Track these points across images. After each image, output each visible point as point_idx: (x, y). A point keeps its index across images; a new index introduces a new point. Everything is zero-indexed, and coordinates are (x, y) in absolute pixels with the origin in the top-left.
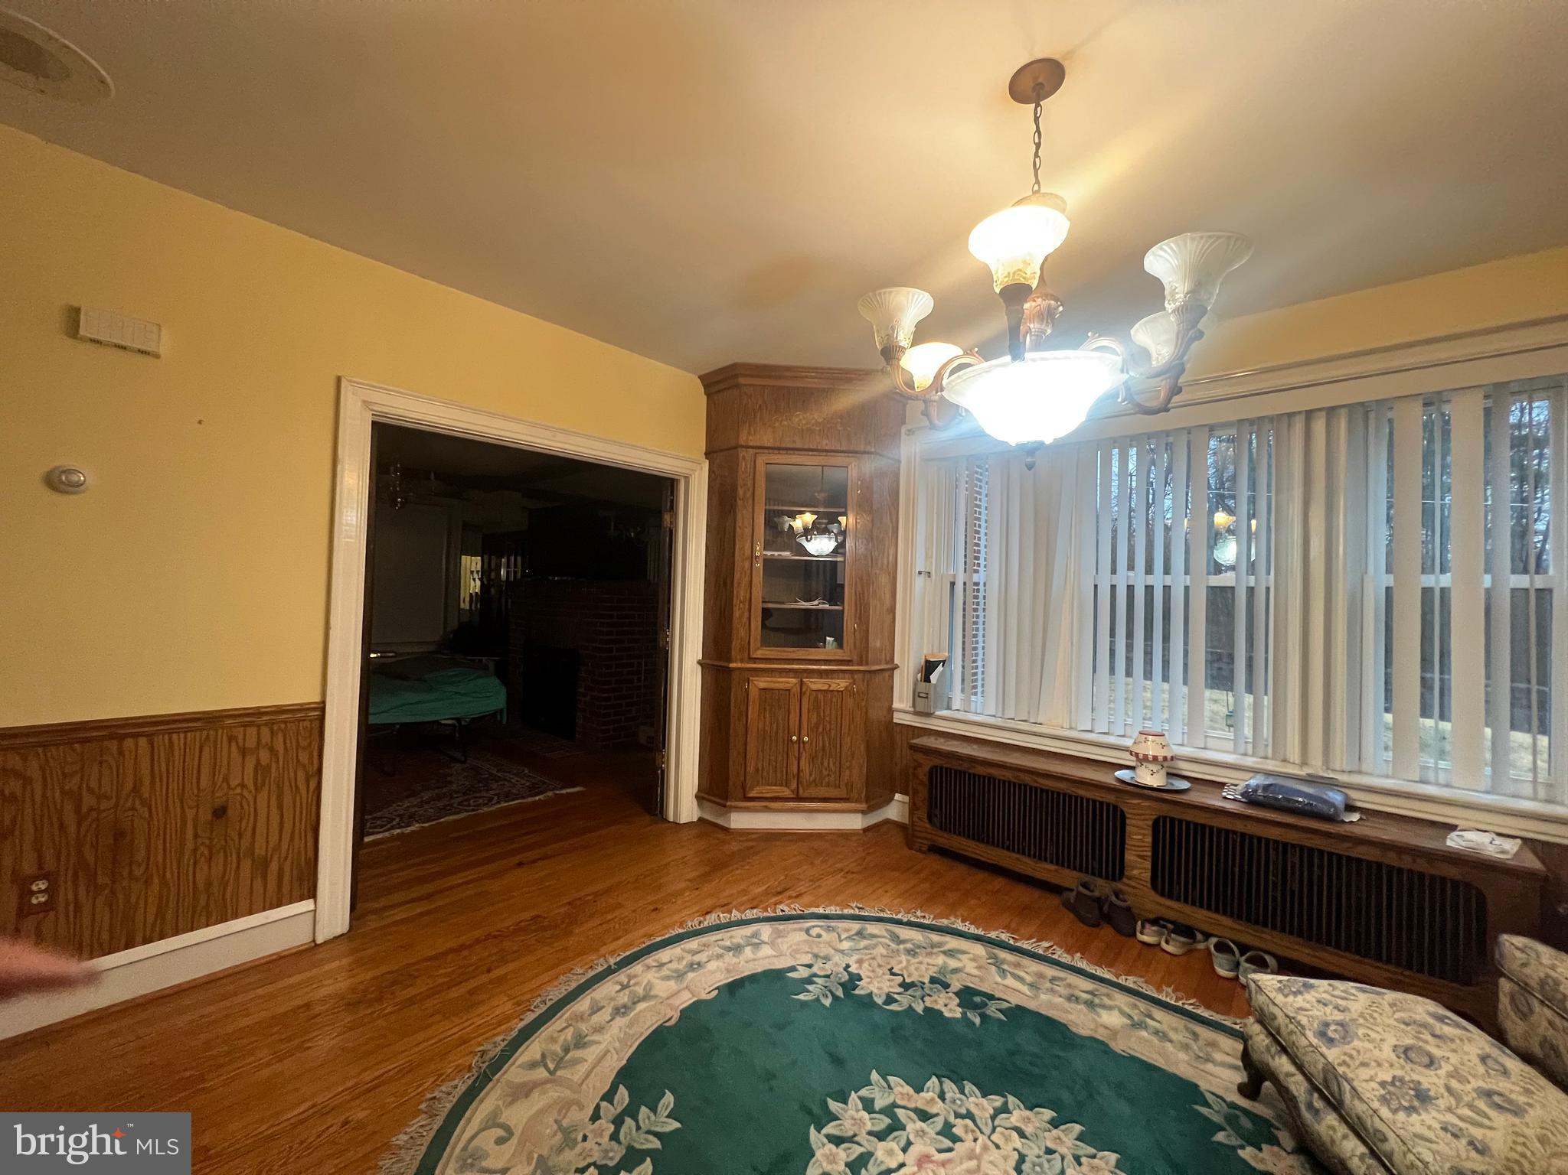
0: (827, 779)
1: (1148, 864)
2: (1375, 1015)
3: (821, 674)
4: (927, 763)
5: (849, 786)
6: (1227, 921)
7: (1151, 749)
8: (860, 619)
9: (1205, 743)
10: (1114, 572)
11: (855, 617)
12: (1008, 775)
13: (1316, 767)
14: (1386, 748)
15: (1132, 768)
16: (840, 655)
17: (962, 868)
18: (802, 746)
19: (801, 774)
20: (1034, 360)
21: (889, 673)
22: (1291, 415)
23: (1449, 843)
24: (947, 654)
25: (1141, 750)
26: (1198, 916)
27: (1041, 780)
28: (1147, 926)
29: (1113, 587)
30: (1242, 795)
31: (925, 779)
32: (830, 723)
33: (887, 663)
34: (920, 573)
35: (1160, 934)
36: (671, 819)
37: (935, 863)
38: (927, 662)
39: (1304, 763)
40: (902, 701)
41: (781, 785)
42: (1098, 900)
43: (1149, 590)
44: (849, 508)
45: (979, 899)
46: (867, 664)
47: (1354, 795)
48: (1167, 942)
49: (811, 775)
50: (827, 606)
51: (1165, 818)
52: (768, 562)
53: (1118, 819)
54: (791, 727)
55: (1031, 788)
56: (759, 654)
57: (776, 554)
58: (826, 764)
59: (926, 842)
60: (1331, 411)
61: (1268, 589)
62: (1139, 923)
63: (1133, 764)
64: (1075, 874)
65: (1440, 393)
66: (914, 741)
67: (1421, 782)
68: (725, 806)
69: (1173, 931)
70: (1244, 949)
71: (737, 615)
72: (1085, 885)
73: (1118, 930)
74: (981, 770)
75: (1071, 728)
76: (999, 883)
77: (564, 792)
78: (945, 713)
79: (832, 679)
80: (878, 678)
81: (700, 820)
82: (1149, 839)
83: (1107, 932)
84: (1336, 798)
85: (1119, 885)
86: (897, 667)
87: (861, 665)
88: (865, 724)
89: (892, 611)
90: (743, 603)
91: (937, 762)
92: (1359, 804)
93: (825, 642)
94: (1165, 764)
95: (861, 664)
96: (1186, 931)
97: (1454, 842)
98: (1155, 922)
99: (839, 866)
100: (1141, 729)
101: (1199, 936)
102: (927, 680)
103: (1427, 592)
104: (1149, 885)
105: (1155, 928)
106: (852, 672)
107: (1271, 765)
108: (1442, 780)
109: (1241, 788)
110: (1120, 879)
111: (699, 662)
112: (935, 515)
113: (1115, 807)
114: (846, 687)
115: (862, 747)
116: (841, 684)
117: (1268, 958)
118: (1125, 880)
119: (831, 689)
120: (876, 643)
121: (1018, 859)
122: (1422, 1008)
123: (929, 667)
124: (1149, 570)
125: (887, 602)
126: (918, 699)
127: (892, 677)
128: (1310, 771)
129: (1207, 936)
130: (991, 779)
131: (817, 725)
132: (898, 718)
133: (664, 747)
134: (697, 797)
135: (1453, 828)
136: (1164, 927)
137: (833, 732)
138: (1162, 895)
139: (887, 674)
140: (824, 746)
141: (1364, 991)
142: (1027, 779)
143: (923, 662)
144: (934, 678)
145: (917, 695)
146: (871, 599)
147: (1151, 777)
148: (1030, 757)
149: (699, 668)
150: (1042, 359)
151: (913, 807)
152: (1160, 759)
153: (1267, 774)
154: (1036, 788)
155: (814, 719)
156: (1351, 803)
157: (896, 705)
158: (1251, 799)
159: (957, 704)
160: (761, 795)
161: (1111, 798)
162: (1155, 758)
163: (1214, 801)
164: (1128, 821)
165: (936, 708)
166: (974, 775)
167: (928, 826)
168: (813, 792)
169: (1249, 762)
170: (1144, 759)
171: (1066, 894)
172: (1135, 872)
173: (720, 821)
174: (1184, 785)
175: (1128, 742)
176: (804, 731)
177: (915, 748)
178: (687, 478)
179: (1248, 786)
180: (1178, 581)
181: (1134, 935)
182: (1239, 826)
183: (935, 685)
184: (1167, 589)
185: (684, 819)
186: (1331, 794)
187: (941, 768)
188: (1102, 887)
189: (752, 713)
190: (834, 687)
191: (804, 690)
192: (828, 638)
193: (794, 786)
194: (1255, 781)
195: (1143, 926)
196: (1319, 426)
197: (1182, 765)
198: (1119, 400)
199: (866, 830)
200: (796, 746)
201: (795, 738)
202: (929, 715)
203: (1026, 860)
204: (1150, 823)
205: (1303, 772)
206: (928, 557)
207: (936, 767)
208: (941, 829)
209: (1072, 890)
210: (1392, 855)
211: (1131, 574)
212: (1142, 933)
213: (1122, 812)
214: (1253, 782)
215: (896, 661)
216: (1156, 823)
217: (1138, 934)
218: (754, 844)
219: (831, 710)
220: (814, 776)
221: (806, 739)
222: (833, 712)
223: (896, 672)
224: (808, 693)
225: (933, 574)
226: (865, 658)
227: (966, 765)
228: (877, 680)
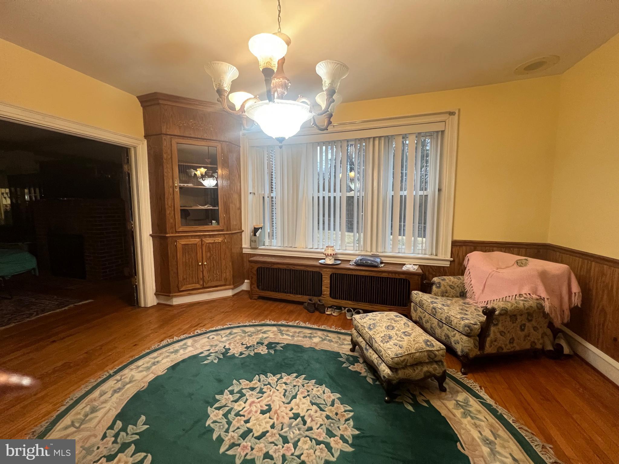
0: (216, 279)
1: (329, 289)
2: (382, 319)
3: (210, 236)
4: (256, 266)
5: (226, 279)
6: (350, 302)
7: (329, 252)
8: (226, 212)
9: (346, 248)
10: (319, 192)
11: (224, 212)
12: (285, 267)
13: (374, 252)
14: (391, 245)
15: (324, 259)
16: (218, 228)
17: (270, 302)
18: (204, 266)
19: (204, 278)
20: (278, 103)
21: (240, 234)
22: (369, 138)
23: (403, 269)
24: (262, 225)
25: (326, 253)
26: (342, 303)
27: (296, 267)
28: (329, 309)
29: (318, 197)
30: (355, 263)
31: (255, 272)
32: (216, 256)
33: (239, 230)
34: (250, 193)
35: (332, 310)
36: (143, 305)
37: (260, 303)
38: (255, 228)
39: (371, 251)
40: (246, 244)
41: (196, 284)
42: (314, 304)
43: (329, 198)
44: (218, 165)
45: (275, 312)
46: (230, 231)
47: (383, 259)
48: (334, 313)
50: (211, 208)
51: (333, 273)
52: (181, 188)
53: (320, 276)
54: (198, 259)
55: (293, 270)
56: (181, 229)
57: (186, 185)
58: (215, 272)
59: (257, 296)
60: (380, 137)
61: (363, 196)
62: (326, 308)
63: (324, 258)
64: (308, 297)
65: (406, 134)
66: (250, 259)
67: (399, 253)
68: (169, 296)
69: (336, 309)
70: (354, 309)
71: (168, 213)
72: (310, 300)
73: (321, 312)
74: (275, 266)
75: (306, 248)
76: (282, 305)
77: (80, 303)
78: (263, 247)
79: (215, 238)
80: (235, 236)
81: (158, 304)
82: (329, 281)
83: (317, 313)
84: (378, 260)
85: (320, 298)
86: (243, 231)
88: (231, 255)
89: (240, 209)
90: (171, 207)
91: (259, 265)
92: (384, 261)
93: (211, 223)
94: (334, 256)
95: (227, 231)
96: (339, 308)
97: (404, 268)
98: (330, 307)
99: (222, 310)
100: (327, 246)
101: (343, 309)
102: (255, 235)
103: (401, 196)
104: (329, 296)
105: (331, 309)
106: (224, 234)
107: (363, 253)
108: (403, 252)
109: (354, 261)
110: (321, 296)
111: (150, 235)
112: (256, 170)
113: (319, 272)
114: (222, 241)
115: (230, 264)
116: (219, 240)
117: (361, 311)
118: (322, 296)
120: (233, 223)
121: (289, 296)
122: (393, 314)
123: (256, 230)
124: (329, 191)
125: (238, 206)
126: (252, 243)
127: (241, 235)
128: (372, 253)
129: (345, 308)
130: (279, 269)
131: (210, 257)
132: (245, 251)
133: (136, 275)
134: (155, 294)
135: (404, 264)
136: (333, 308)
137: (217, 259)
138: (333, 298)
139: (239, 234)
140: (214, 265)
141: (380, 313)
142: (291, 267)
143: (253, 229)
144: (257, 234)
145: (251, 241)
146: (231, 204)
147: (329, 261)
148: (292, 260)
149: (151, 238)
150: (281, 103)
151: (251, 284)
152: (332, 255)
153: (362, 255)
154: (294, 270)
155: (209, 254)
156: (382, 261)
157: (243, 246)
158: (357, 264)
159: (267, 243)
160: (187, 289)
161: (317, 270)
162: (331, 254)
163: (347, 266)
164: (323, 277)
165: (259, 246)
166: (273, 268)
167: (257, 290)
168: (209, 284)
169: (357, 252)
170: (327, 255)
171: (305, 304)
172: (325, 293)
173: (168, 303)
174: (339, 262)
175: (323, 251)
176: (204, 260)
177: (251, 262)
178: (135, 148)
179: (356, 260)
180: (338, 194)
181: (325, 313)
182: (354, 273)
183: (258, 237)
184: (335, 197)
185: (149, 305)
186: (377, 259)
187: (261, 267)
188: (315, 299)
189: (179, 255)
190: (216, 241)
191: (203, 243)
192: (213, 221)
193: (201, 283)
194: (358, 258)
195: (327, 309)
196: (377, 142)
197: (339, 256)
198: (312, 124)
199: (233, 296)
200: (201, 267)
201: (200, 264)
202: (256, 248)
203: (291, 295)
204: (329, 276)
205: (370, 254)
206: (254, 187)
207: (259, 267)
208: (262, 290)
209: (306, 302)
210: (390, 274)
211: (324, 192)
212: (327, 311)
213: (321, 274)
214: (358, 259)
215: (243, 229)
216: (331, 275)
217: (326, 312)
218: (185, 309)
219: (216, 250)
220: (210, 278)
221: (205, 263)
222: (217, 251)
223: (243, 233)
224: (205, 244)
225: (256, 194)
226: (229, 228)
227: (270, 265)
228: (235, 237)
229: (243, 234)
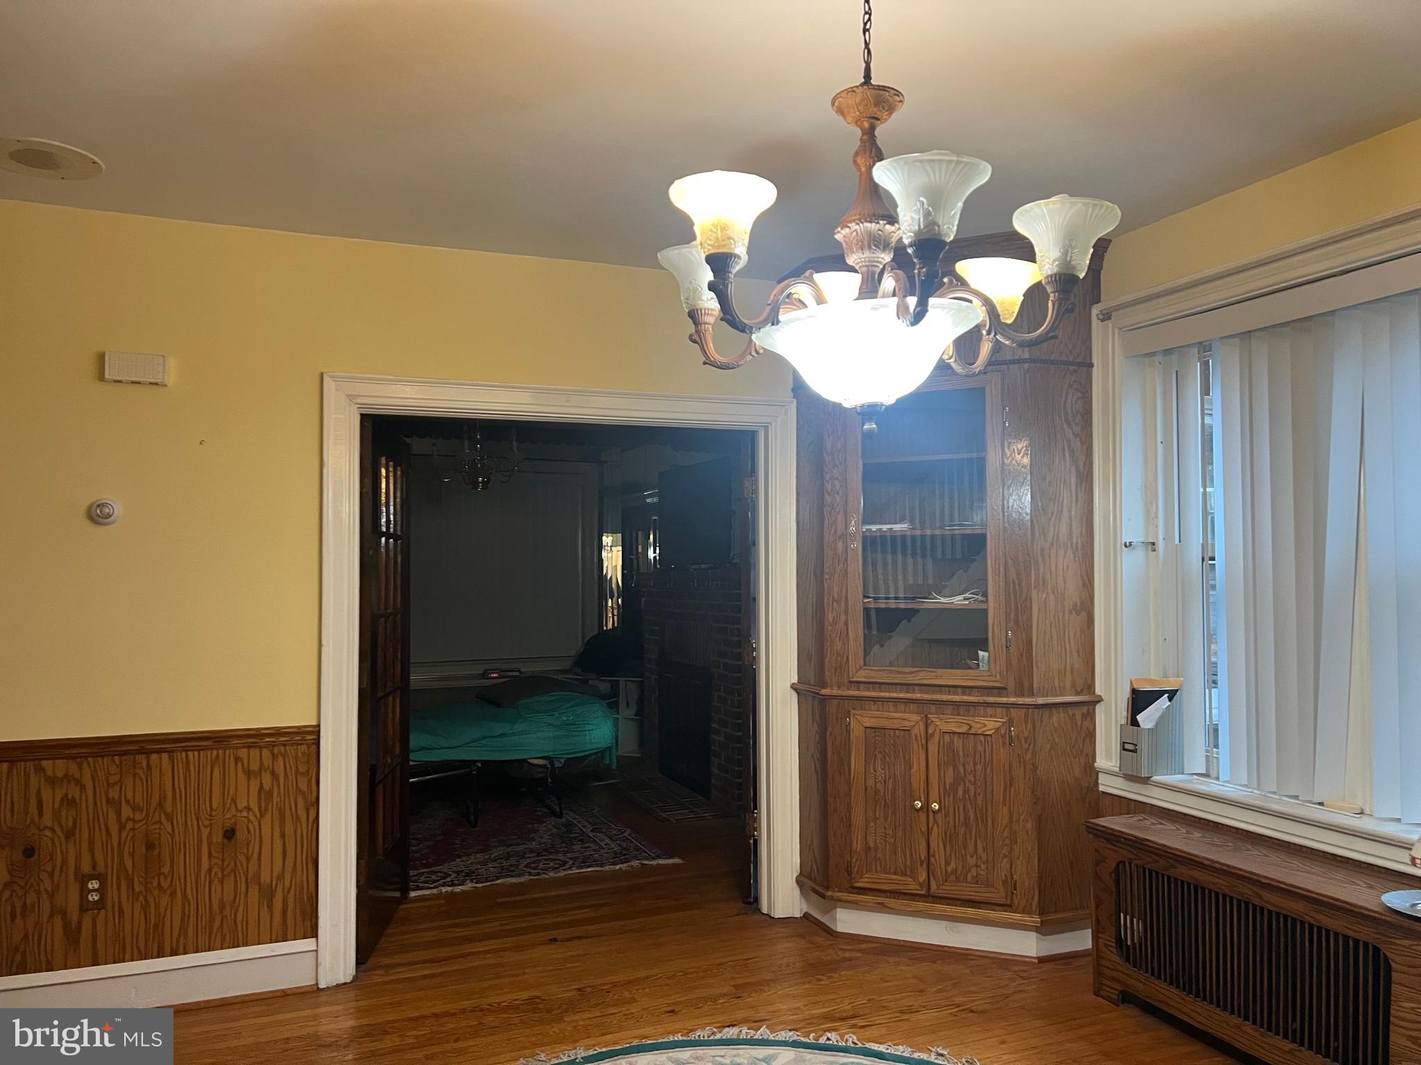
0: (974, 872)
3: (959, 708)
4: (1110, 857)
5: (1011, 885)
8: (1018, 621)
11: (1008, 620)
12: (1221, 884)
16: (991, 679)
18: (931, 815)
19: (932, 859)
21: (1085, 709)
24: (1182, 680)
27: (1267, 895)
31: (1109, 881)
32: (974, 784)
33: (1078, 693)
34: (1128, 545)
36: (765, 910)
38: (1134, 692)
40: (1107, 758)
41: (904, 874)
46: (1032, 695)
49: (947, 864)
52: (870, 542)
53: (1381, 969)
54: (915, 786)
56: (862, 676)
57: (885, 527)
58: (971, 848)
59: (1119, 987)
64: (1319, 1060)
66: (1097, 820)
68: (824, 897)
71: (831, 620)
74: (1183, 872)
78: (1174, 780)
79: (974, 716)
81: (806, 916)
86: (1099, 700)
87: (1023, 696)
88: (1035, 788)
89: (1086, 608)
90: (838, 602)
91: (1125, 856)
93: (976, 659)
95: (1020, 693)
102: (1136, 722)
106: (1007, 706)
111: (793, 687)
113: (1375, 952)
114: (998, 729)
115: (1029, 825)
116: (989, 724)
119: (973, 731)
120: (1048, 662)
123: (1140, 700)
125: (1073, 593)
126: (1128, 755)
127: (1091, 716)
131: (953, 786)
132: (1105, 784)
133: (755, 808)
134: (798, 882)
137: (980, 800)
139: (1078, 711)
140: (967, 818)
144: (1148, 719)
145: (1126, 748)
146: (1034, 594)
149: (795, 696)
151: (1098, 930)
155: (948, 777)
157: (1101, 762)
159: (1193, 765)
160: (875, 886)
161: (1369, 935)
164: (1393, 976)
165: (1154, 769)
167: (1117, 959)
168: (948, 889)
172: (1406, 1064)
173: (824, 919)
176: (934, 793)
177: (1096, 832)
183: (1151, 730)
185: (779, 913)
189: (857, 762)
190: (977, 728)
191: (930, 731)
192: (980, 653)
193: (923, 877)
199: (1042, 960)
200: (923, 816)
201: (918, 804)
202: (1146, 781)
206: (1150, 517)
207: (1125, 864)
208: (1136, 966)
213: (1386, 960)
215: (1098, 692)
218: (859, 955)
219: (975, 764)
220: (953, 865)
221: (935, 806)
222: (979, 767)
223: (1098, 707)
224: (936, 738)
225: (1161, 545)
226: (1026, 685)
227: (1162, 862)
228: (1055, 719)
229: (1099, 709)
